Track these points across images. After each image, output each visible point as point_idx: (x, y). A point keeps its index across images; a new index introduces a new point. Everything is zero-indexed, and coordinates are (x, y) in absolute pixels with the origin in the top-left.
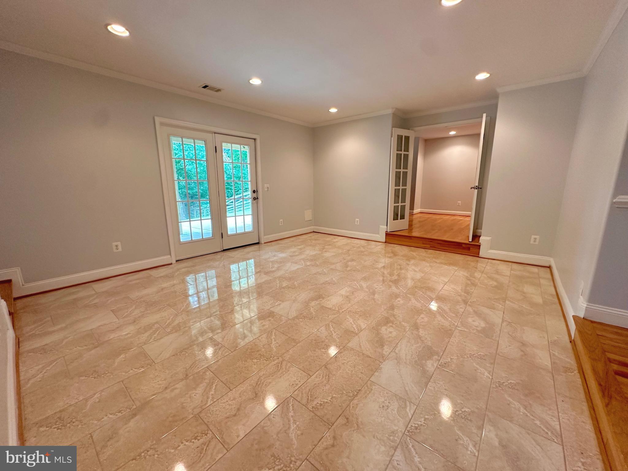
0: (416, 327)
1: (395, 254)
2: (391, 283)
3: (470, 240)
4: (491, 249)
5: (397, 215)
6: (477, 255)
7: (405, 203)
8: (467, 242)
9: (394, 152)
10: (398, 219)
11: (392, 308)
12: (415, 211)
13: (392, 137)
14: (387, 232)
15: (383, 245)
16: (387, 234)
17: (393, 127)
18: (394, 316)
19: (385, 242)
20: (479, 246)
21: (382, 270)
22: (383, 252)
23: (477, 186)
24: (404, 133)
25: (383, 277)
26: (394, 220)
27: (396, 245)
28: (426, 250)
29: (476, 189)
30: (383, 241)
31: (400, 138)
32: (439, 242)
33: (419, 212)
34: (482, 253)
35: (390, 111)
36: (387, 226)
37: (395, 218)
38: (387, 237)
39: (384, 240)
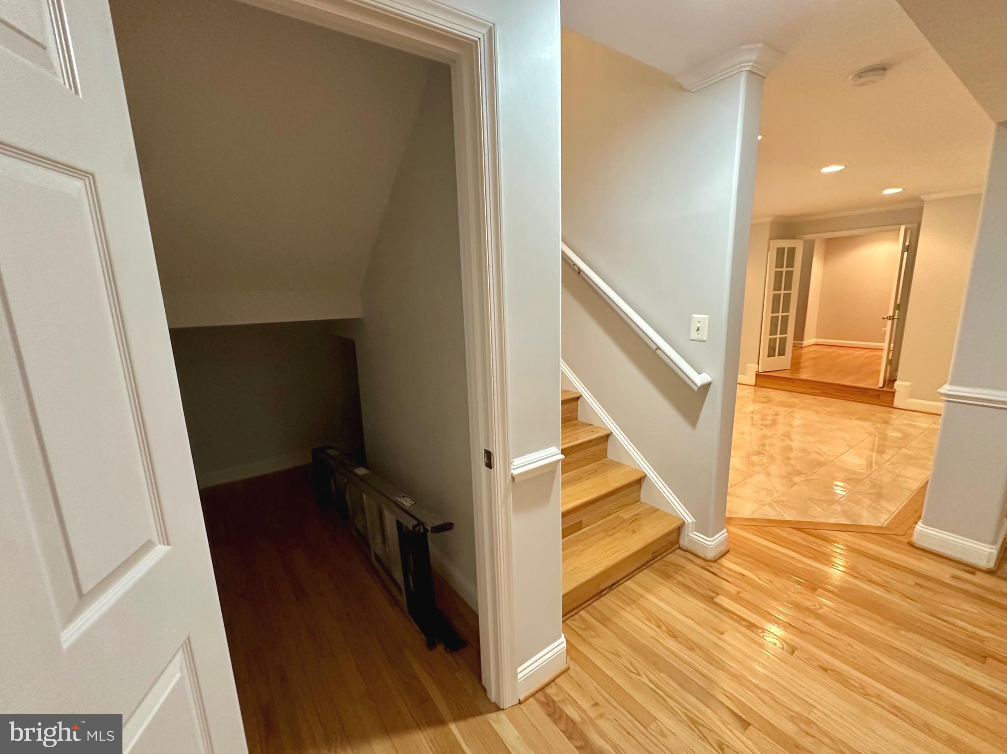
0: (788, 458)
1: (769, 401)
2: (762, 427)
3: (881, 385)
4: (910, 397)
5: (774, 350)
6: (890, 405)
7: (786, 334)
8: (877, 388)
9: (772, 269)
10: (774, 356)
11: (764, 445)
12: (806, 342)
13: (768, 251)
14: (758, 372)
15: (752, 390)
16: (758, 375)
17: (771, 239)
18: (765, 450)
19: (755, 386)
20: (894, 393)
21: (751, 415)
22: (753, 396)
23: (890, 316)
24: (786, 244)
25: (752, 421)
26: (769, 356)
27: (771, 390)
28: (814, 397)
29: (890, 320)
30: (751, 384)
31: (780, 251)
32: (837, 387)
33: (814, 343)
34: (896, 403)
35: (768, 220)
36: (758, 364)
37: (771, 354)
38: (758, 379)
39: (753, 383)
